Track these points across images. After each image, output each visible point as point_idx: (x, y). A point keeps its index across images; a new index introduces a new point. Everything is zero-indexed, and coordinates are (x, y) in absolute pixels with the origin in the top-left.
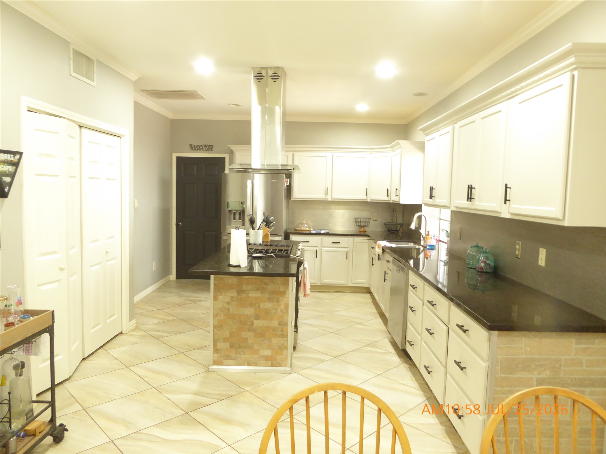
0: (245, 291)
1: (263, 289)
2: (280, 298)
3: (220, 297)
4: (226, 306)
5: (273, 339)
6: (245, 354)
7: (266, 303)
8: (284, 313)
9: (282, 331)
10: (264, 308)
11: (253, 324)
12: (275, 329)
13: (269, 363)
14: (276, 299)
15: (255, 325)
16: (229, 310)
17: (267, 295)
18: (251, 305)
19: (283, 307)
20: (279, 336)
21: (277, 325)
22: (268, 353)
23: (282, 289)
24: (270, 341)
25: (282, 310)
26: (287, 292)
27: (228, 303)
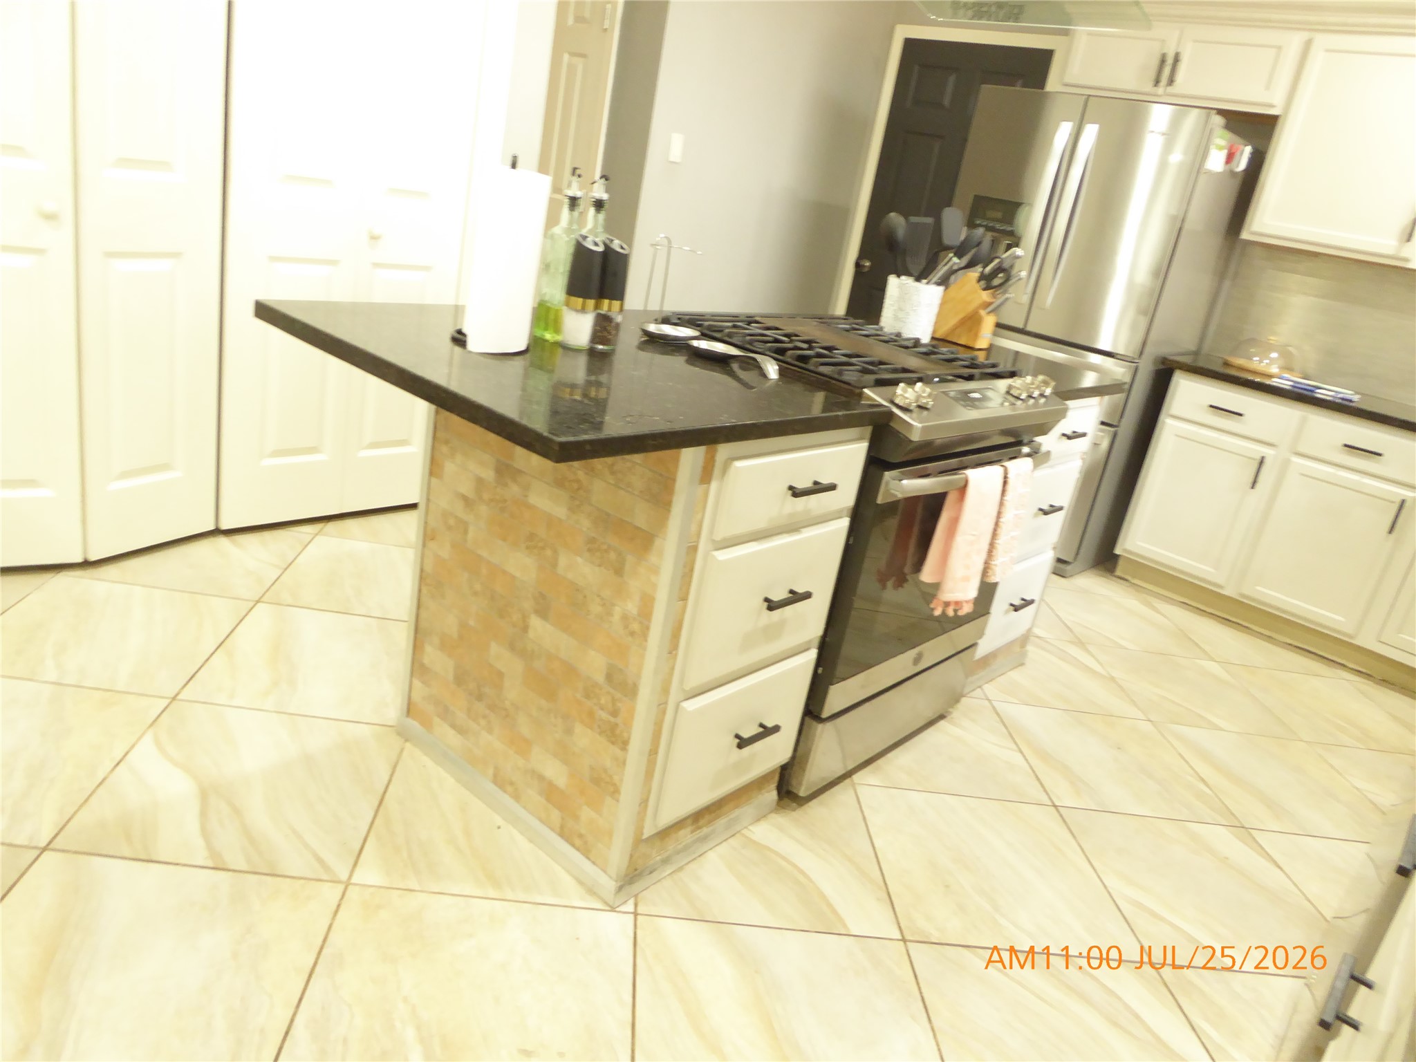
0: (520, 472)
1: (578, 489)
2: (630, 559)
3: (450, 467)
4: (459, 509)
5: (579, 728)
6: (490, 730)
7: (579, 560)
8: (632, 634)
9: (615, 713)
10: (570, 576)
11: (525, 629)
12: (590, 691)
13: (555, 815)
14: (613, 556)
15: (531, 634)
16: (466, 532)
17: (585, 523)
18: (532, 543)
19: (632, 607)
20: (599, 726)
21: (600, 678)
22: (555, 772)
23: (641, 516)
24: (569, 731)
25: (625, 618)
26: (658, 542)
27: (465, 498)
